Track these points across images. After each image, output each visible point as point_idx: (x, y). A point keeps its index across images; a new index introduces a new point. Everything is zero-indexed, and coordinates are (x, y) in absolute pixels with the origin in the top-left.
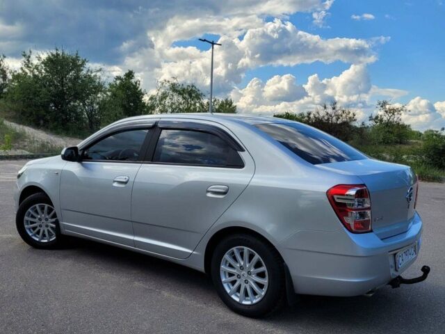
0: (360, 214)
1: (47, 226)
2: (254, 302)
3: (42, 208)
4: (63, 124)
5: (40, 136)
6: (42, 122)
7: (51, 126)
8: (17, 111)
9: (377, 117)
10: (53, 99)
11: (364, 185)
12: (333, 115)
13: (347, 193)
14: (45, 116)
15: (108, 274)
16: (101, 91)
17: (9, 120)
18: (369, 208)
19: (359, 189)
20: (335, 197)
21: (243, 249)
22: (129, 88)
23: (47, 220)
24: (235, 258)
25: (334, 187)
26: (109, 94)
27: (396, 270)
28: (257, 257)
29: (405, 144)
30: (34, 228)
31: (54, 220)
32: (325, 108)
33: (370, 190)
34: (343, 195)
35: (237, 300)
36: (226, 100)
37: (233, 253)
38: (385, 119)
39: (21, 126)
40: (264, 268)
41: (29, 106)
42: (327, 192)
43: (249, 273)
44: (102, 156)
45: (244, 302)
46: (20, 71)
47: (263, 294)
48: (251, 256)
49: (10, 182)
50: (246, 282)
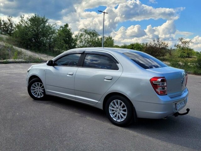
0: (162, 88)
1: (40, 91)
2: (122, 120)
3: (38, 84)
4: (38, 48)
5: (29, 53)
6: (29, 47)
7: (33, 48)
8: (18, 42)
9: (178, 45)
10: (34, 36)
11: (164, 77)
12: (158, 44)
13: (158, 80)
14: (30, 44)
15: (65, 110)
16: (54, 33)
17: (15, 46)
18: (166, 86)
19: (162, 79)
20: (153, 81)
21: (118, 101)
22: (66, 31)
23: (40, 89)
24: (114, 104)
25: (153, 78)
26: (57, 34)
27: (176, 110)
28: (123, 104)
29: (190, 58)
30: (35, 92)
31: (43, 89)
32: (154, 41)
33: (166, 79)
34: (156, 81)
35: (115, 120)
36: (109, 37)
37: (114, 102)
38: (182, 46)
39: (20, 49)
40: (126, 108)
41: (23, 40)
42: (150, 80)
43: (120, 110)
44: (61, 64)
45: (118, 121)
46: (19, 24)
47: (125, 118)
48: (121, 104)
49: (19, 73)
50: (119, 113)
